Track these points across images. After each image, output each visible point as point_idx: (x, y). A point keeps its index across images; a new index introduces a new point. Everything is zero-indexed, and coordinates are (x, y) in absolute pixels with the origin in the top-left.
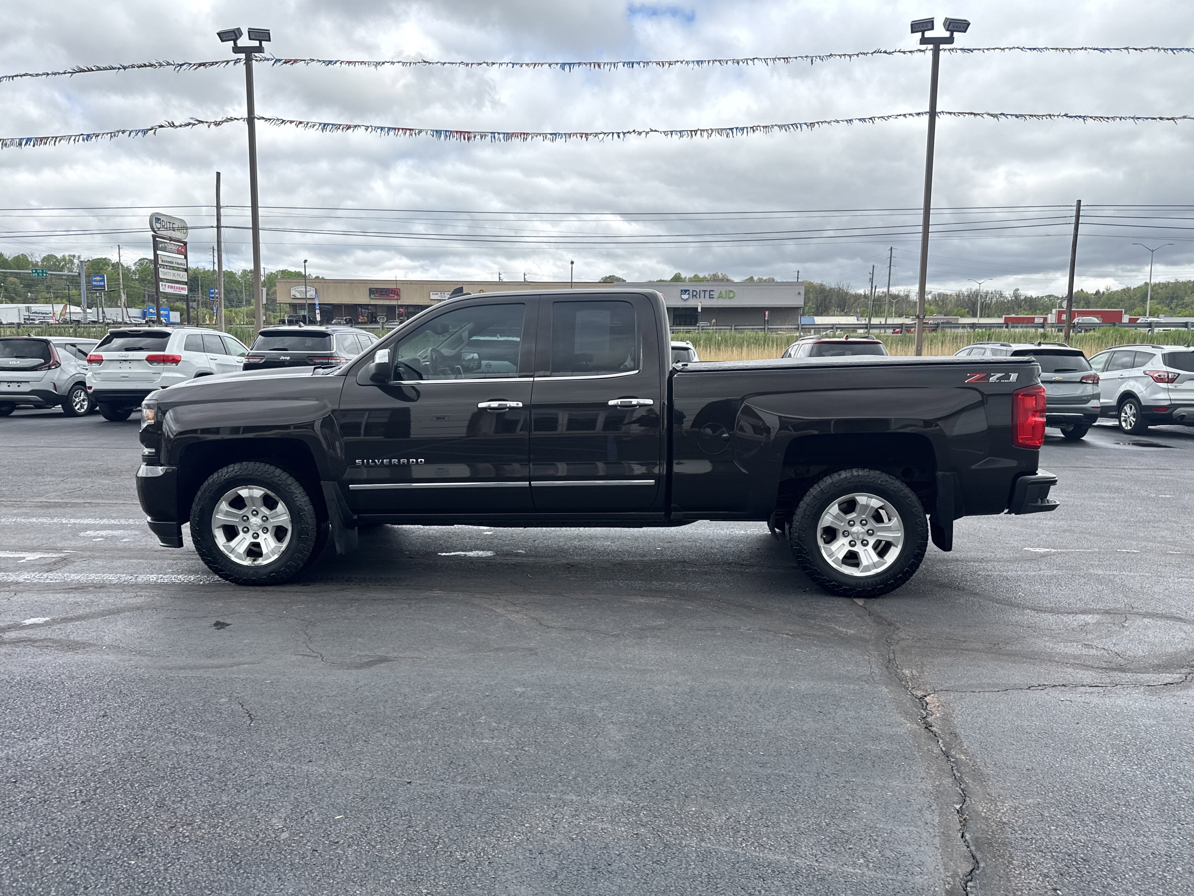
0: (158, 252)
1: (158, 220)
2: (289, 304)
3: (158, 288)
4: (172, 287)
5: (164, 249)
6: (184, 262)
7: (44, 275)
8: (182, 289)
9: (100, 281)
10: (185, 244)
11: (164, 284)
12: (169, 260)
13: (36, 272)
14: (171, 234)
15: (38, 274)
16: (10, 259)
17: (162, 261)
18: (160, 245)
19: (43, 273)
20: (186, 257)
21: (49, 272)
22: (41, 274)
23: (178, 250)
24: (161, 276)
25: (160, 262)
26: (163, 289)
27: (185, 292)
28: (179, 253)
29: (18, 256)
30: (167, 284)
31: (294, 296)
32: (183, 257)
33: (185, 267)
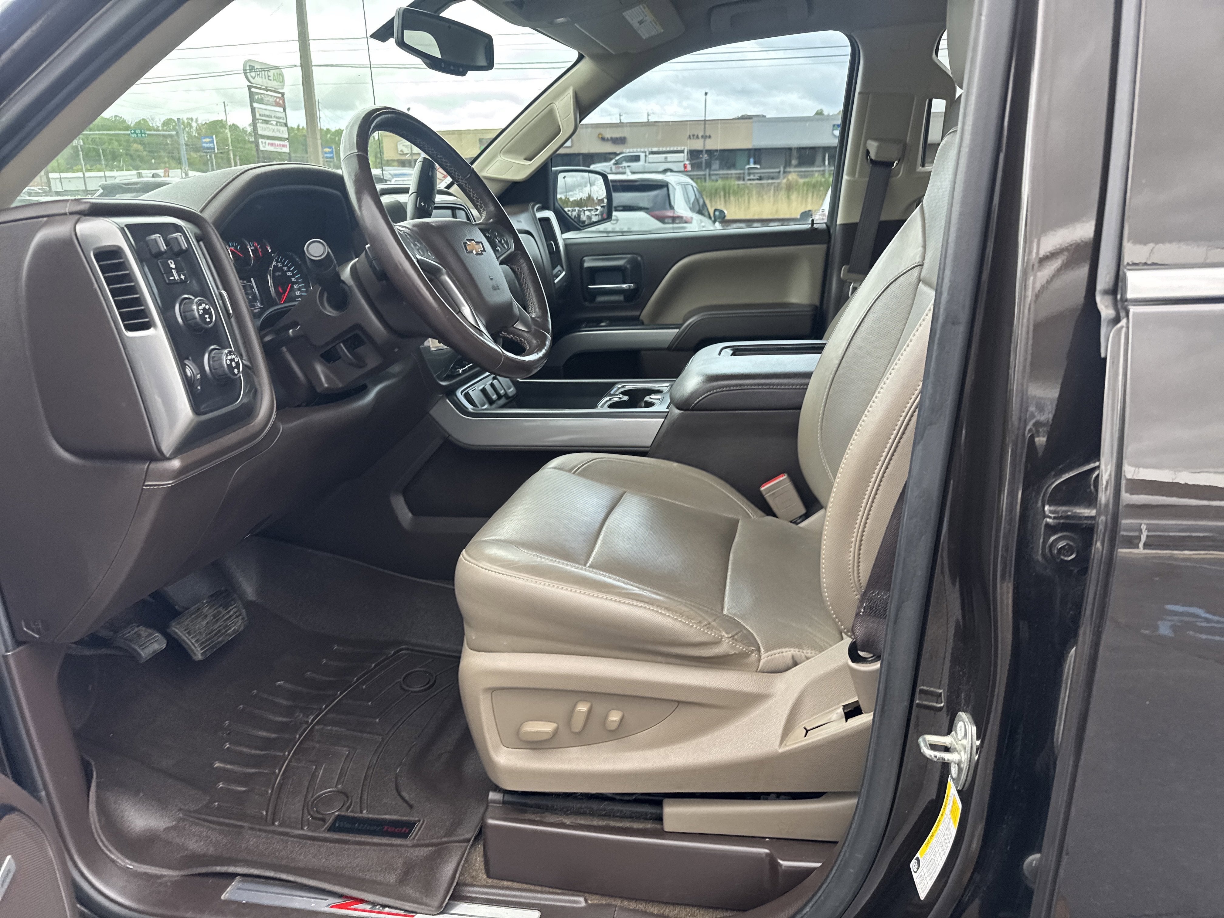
0: (255, 105)
1: (252, 68)
2: (397, 160)
3: (257, 146)
4: (272, 145)
5: (261, 101)
6: (283, 115)
7: (143, 135)
8: (284, 146)
9: (210, 142)
10: (283, 94)
11: (264, 141)
12: (267, 113)
13: (135, 133)
14: (267, 83)
15: (137, 134)
16: (132, 125)
17: (260, 115)
18: (256, 97)
19: (141, 133)
20: (285, 110)
21: (148, 132)
22: (139, 135)
23: (275, 101)
24: (260, 132)
25: (258, 116)
26: (264, 147)
27: (287, 150)
28: (277, 105)
29: (140, 121)
30: (268, 141)
31: (401, 151)
32: (281, 110)
33: (285, 121)
